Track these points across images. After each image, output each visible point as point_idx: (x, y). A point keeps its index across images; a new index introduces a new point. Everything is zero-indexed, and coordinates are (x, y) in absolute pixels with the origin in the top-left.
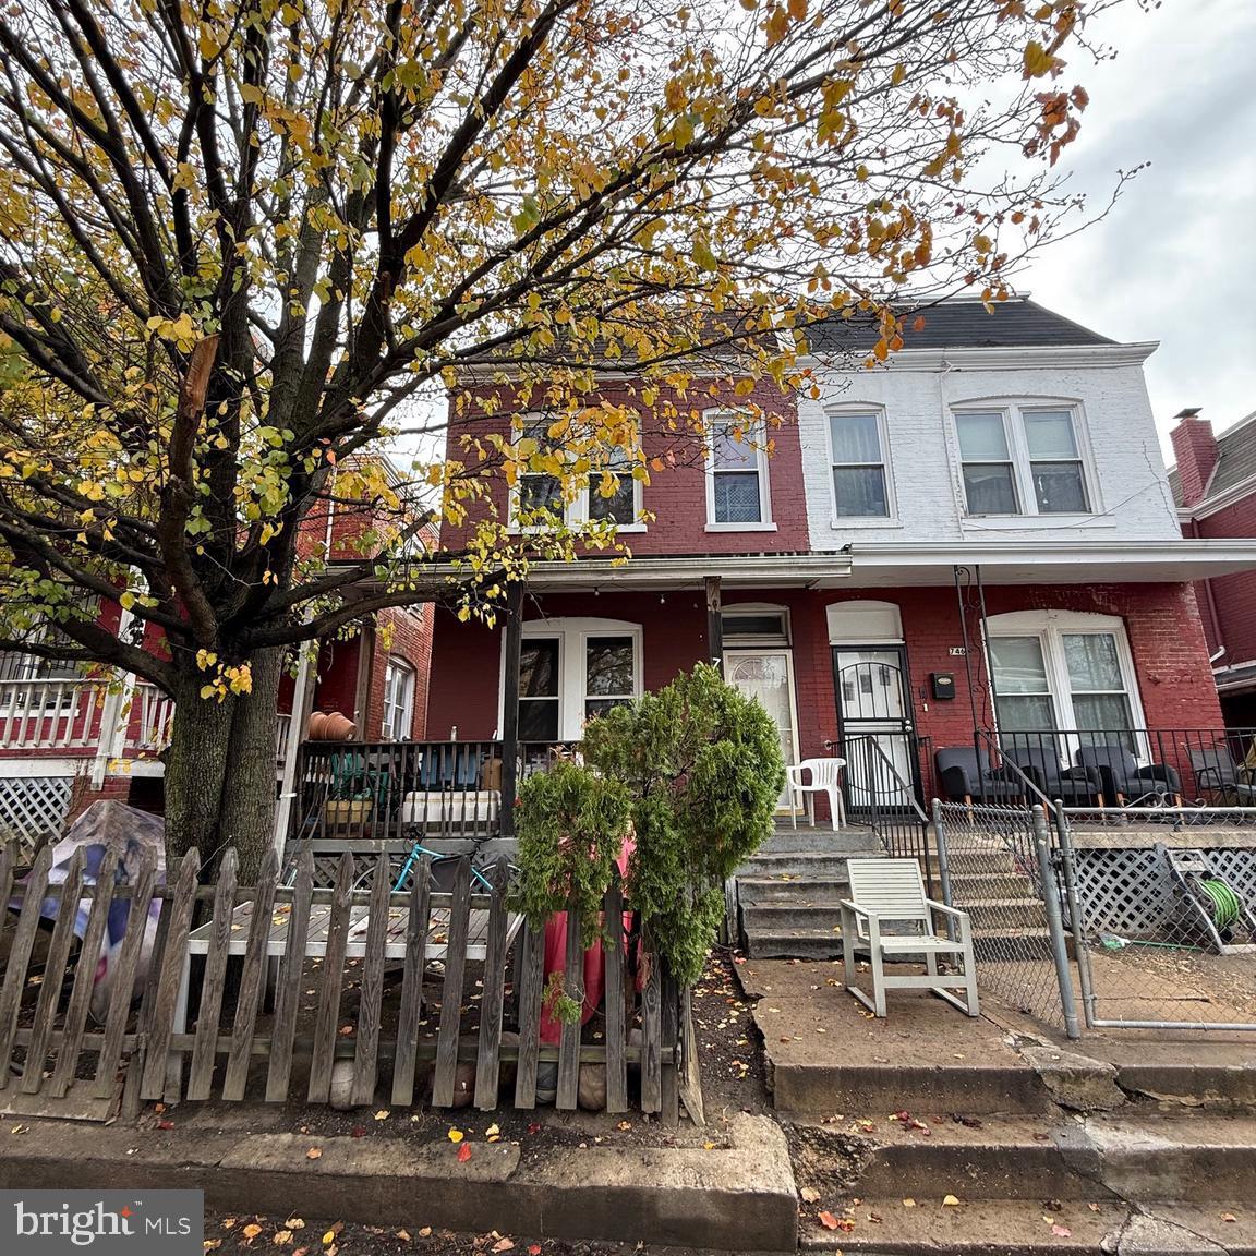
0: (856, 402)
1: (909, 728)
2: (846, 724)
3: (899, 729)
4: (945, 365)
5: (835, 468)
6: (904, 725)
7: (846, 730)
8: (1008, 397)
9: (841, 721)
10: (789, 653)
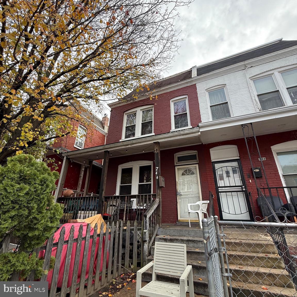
0: (216, 86)
1: (244, 189)
2: (219, 189)
3: (241, 190)
4: (246, 67)
5: (211, 106)
6: (242, 188)
7: (219, 191)
8: (273, 70)
9: (217, 187)
10: (197, 166)
